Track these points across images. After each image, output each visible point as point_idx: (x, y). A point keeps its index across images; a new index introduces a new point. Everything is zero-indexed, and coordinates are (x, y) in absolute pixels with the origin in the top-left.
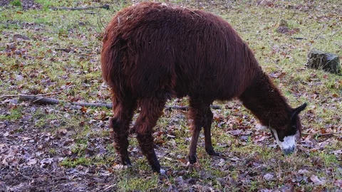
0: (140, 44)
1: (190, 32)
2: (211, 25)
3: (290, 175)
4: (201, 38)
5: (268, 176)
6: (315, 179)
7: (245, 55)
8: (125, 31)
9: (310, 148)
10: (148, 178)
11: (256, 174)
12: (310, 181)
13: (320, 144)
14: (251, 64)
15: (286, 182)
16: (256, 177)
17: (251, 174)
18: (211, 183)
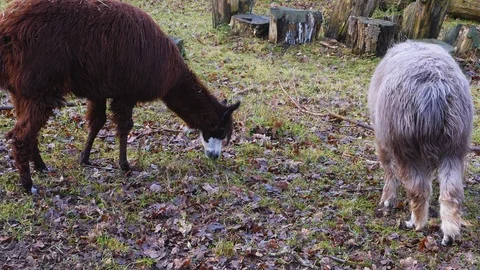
0: (25, 41)
1: (92, 26)
2: (122, 17)
3: (180, 186)
4: (107, 33)
5: (155, 187)
6: (207, 187)
7: (169, 51)
8: (8, 25)
9: (184, 147)
10: (19, 201)
11: (140, 185)
12: (203, 190)
13: (193, 141)
14: (176, 61)
15: (177, 193)
16: (140, 189)
17: (135, 186)
18: (94, 201)
